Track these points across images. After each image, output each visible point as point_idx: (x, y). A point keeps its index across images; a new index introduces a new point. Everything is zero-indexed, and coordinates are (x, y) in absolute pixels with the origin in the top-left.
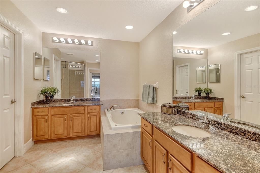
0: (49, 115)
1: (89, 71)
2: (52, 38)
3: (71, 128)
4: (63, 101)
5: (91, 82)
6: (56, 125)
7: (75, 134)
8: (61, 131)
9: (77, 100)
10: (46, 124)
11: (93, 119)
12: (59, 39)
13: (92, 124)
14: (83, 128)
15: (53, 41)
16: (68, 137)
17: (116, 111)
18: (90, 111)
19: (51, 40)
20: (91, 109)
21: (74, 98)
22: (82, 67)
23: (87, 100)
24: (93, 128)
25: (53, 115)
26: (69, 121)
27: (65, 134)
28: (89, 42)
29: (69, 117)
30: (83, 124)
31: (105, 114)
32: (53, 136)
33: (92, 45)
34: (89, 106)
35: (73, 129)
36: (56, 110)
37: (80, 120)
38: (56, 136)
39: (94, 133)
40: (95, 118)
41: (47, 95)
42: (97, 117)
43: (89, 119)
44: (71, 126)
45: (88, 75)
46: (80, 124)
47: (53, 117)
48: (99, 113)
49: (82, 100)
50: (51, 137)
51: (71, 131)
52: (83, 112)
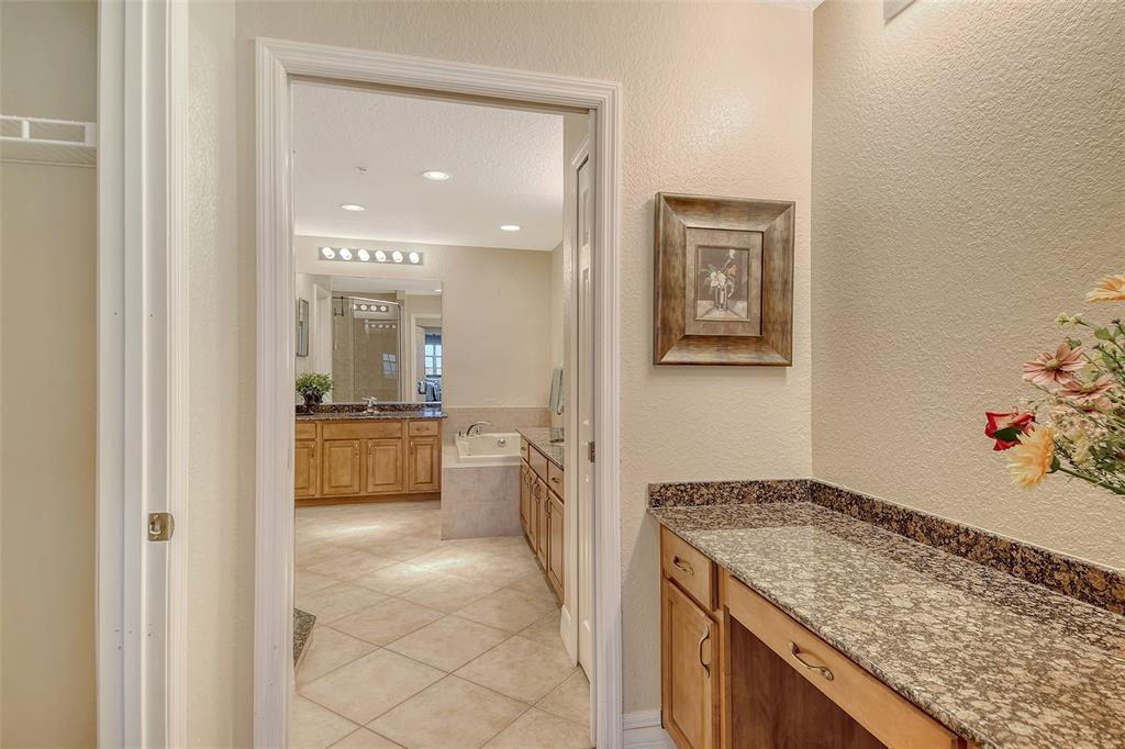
0: (318, 439)
1: (413, 321)
2: (321, 249)
3: (370, 473)
4: (346, 409)
5: (422, 356)
6: (333, 465)
7: (379, 489)
8: (346, 480)
9: (381, 408)
10: (311, 461)
11: (424, 454)
12: (337, 251)
13: (420, 465)
14: (399, 475)
15: (322, 257)
16: (363, 494)
17: (484, 438)
18: (417, 433)
19: (316, 254)
20: (418, 429)
21: (375, 403)
22: (390, 310)
23: (408, 408)
24: (423, 476)
25: (326, 440)
26: (364, 457)
27: (356, 488)
28: (414, 258)
29: (363, 445)
30: (399, 464)
31: (454, 442)
32: (326, 490)
33: (420, 263)
34: (412, 419)
35: (374, 475)
36: (333, 427)
37: (392, 453)
38: (333, 490)
39: (425, 488)
40: (428, 452)
41: (310, 392)
42: (432, 449)
43: (414, 450)
44: (370, 468)
45: (412, 334)
46: (391, 465)
47: (327, 444)
48: (438, 438)
49: (394, 408)
50: (322, 493)
51: (370, 480)
52: (399, 435)
